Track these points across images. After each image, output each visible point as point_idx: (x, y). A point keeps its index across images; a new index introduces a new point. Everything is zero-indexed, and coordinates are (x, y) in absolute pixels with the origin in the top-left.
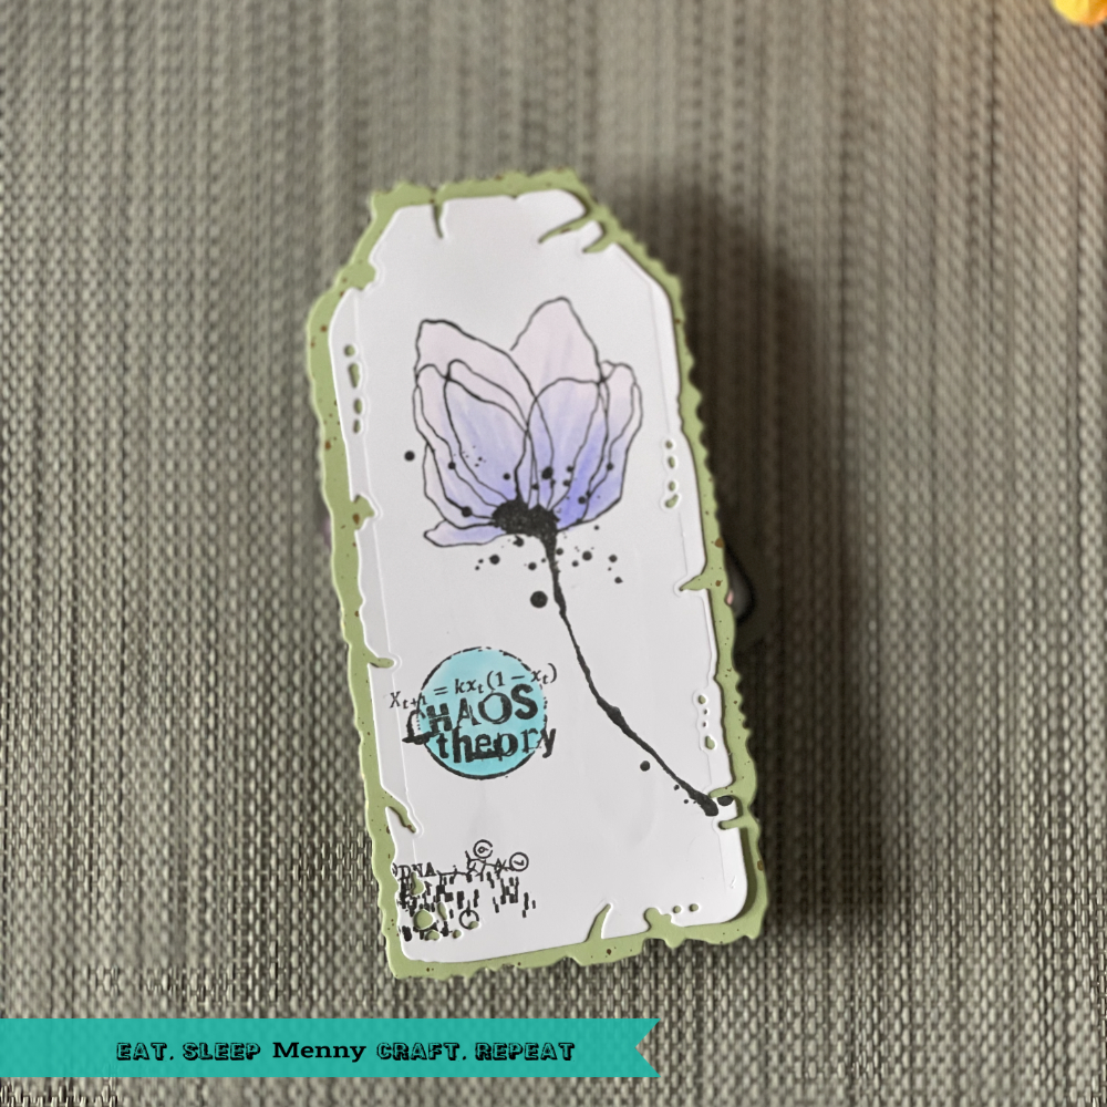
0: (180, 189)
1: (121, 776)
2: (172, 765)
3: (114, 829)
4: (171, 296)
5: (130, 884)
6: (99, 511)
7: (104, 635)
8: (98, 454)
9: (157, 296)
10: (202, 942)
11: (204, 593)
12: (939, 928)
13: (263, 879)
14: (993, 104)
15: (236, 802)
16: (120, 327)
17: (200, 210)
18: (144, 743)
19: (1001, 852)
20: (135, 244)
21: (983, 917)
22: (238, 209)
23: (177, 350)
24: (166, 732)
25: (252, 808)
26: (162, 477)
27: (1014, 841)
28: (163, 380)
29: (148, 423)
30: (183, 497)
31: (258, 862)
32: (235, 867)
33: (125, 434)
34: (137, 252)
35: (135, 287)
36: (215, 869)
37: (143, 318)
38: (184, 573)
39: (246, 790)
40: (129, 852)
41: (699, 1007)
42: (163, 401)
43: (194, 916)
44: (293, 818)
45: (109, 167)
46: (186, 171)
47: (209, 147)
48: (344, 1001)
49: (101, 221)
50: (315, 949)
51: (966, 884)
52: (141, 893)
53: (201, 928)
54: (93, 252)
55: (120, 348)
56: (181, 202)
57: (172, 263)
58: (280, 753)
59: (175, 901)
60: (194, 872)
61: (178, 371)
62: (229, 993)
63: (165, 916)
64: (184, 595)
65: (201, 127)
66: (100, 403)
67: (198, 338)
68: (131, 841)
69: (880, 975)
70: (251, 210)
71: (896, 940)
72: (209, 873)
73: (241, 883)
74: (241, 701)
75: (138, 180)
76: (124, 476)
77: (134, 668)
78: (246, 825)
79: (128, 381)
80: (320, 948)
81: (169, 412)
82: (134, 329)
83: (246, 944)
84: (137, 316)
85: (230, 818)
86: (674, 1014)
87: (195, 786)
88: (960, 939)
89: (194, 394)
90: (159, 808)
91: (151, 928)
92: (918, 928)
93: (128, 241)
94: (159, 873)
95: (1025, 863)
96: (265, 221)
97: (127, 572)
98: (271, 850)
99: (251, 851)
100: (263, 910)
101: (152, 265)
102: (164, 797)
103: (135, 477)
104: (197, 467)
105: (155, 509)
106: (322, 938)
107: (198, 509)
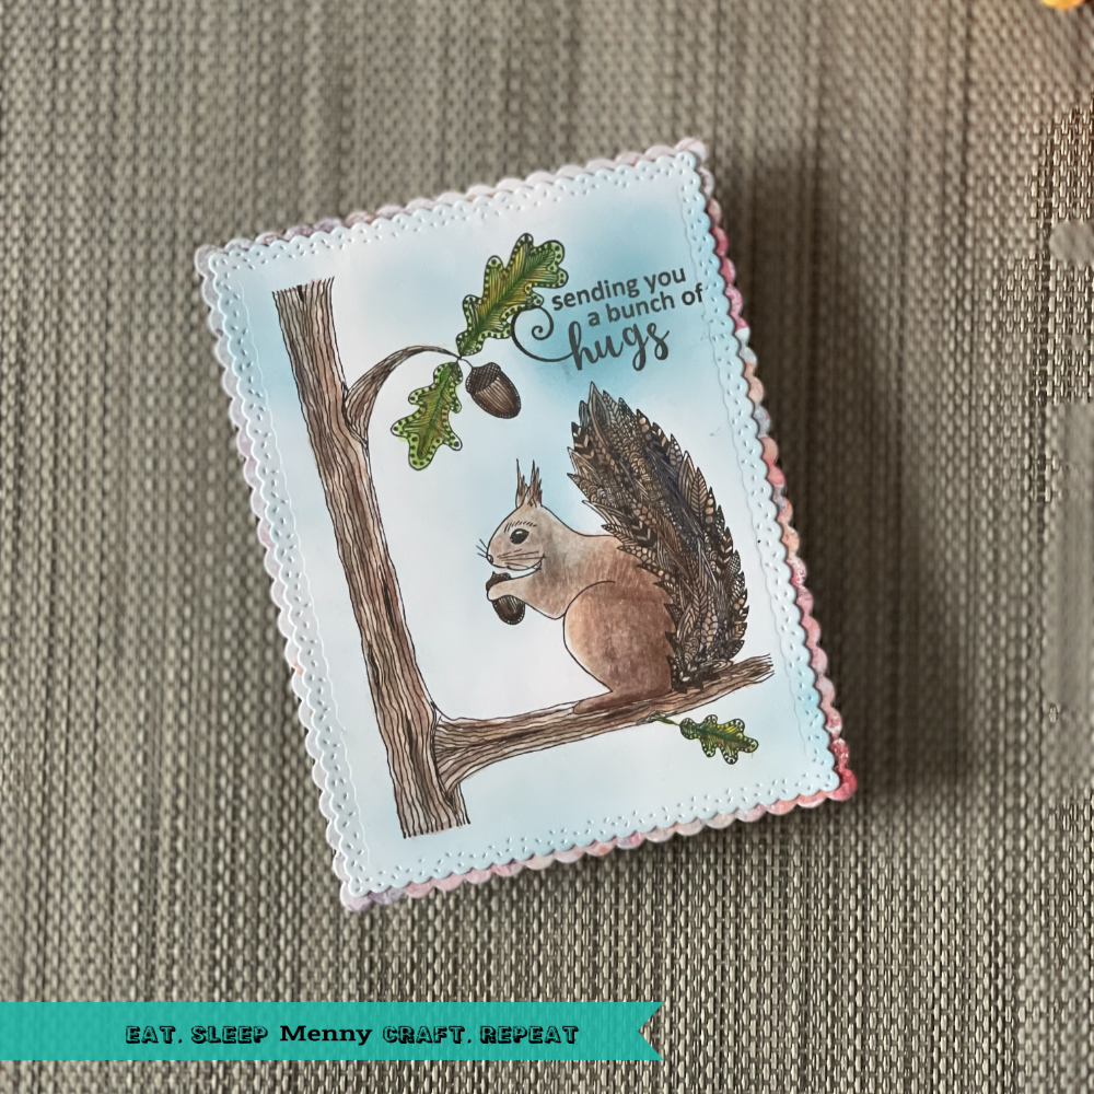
0: (164, 150)
1: (97, 725)
2: (147, 717)
3: (88, 778)
4: (154, 254)
5: (103, 833)
6: (79, 464)
7: (83, 587)
8: (79, 409)
9: (140, 254)
10: (172, 890)
11: (181, 549)
12: (893, 892)
13: (234, 830)
14: (967, 82)
15: (208, 753)
16: (104, 285)
17: (184, 171)
18: (120, 694)
19: (956, 820)
20: (120, 202)
21: (937, 884)
22: (222, 171)
23: (160, 308)
24: (141, 684)
25: (224, 761)
26: (143, 433)
27: (970, 809)
28: (145, 338)
29: (130, 379)
30: (162, 453)
31: (229, 814)
32: (206, 817)
33: (106, 390)
34: (122, 211)
35: (119, 245)
36: (186, 819)
37: (126, 276)
38: (161, 527)
39: (219, 743)
40: (103, 800)
41: (657, 965)
42: (144, 359)
43: (165, 866)
44: (265, 771)
45: (96, 126)
46: (172, 131)
47: (194, 108)
48: (310, 951)
49: (86, 179)
50: (283, 900)
51: (922, 850)
52: (114, 842)
53: (171, 876)
54: (78, 210)
55: (103, 305)
56: (166, 162)
57: (156, 223)
58: (253, 707)
59: (147, 850)
60: (166, 822)
61: (160, 329)
62: (197, 942)
63: (136, 865)
64: (161, 549)
65: (187, 88)
66: (82, 360)
67: (180, 297)
68: (105, 790)
69: (835, 938)
70: (235, 172)
71: (852, 903)
72: (180, 823)
73: (212, 833)
74: (215, 655)
75: (123, 140)
76: (105, 431)
77: (111, 621)
78: (218, 777)
79: (110, 338)
80: (288, 899)
81: (150, 369)
82: (118, 287)
83: (215, 893)
84: (120, 274)
85: (202, 770)
86: (633, 971)
87: (169, 737)
88: (914, 904)
89: (175, 351)
90: (133, 758)
91: (122, 876)
92: (873, 892)
93: (113, 200)
94: (131, 822)
95: (979, 831)
96: (248, 183)
97: (106, 526)
98: (242, 802)
99: (222, 803)
100: (233, 860)
101: (136, 223)
102: (138, 747)
103: (115, 433)
104: (177, 423)
105: (135, 464)
106: (290, 889)
107: (176, 465)
